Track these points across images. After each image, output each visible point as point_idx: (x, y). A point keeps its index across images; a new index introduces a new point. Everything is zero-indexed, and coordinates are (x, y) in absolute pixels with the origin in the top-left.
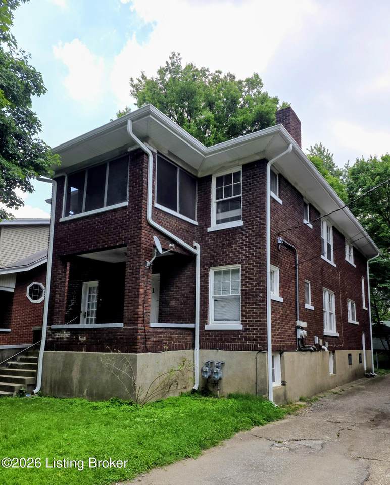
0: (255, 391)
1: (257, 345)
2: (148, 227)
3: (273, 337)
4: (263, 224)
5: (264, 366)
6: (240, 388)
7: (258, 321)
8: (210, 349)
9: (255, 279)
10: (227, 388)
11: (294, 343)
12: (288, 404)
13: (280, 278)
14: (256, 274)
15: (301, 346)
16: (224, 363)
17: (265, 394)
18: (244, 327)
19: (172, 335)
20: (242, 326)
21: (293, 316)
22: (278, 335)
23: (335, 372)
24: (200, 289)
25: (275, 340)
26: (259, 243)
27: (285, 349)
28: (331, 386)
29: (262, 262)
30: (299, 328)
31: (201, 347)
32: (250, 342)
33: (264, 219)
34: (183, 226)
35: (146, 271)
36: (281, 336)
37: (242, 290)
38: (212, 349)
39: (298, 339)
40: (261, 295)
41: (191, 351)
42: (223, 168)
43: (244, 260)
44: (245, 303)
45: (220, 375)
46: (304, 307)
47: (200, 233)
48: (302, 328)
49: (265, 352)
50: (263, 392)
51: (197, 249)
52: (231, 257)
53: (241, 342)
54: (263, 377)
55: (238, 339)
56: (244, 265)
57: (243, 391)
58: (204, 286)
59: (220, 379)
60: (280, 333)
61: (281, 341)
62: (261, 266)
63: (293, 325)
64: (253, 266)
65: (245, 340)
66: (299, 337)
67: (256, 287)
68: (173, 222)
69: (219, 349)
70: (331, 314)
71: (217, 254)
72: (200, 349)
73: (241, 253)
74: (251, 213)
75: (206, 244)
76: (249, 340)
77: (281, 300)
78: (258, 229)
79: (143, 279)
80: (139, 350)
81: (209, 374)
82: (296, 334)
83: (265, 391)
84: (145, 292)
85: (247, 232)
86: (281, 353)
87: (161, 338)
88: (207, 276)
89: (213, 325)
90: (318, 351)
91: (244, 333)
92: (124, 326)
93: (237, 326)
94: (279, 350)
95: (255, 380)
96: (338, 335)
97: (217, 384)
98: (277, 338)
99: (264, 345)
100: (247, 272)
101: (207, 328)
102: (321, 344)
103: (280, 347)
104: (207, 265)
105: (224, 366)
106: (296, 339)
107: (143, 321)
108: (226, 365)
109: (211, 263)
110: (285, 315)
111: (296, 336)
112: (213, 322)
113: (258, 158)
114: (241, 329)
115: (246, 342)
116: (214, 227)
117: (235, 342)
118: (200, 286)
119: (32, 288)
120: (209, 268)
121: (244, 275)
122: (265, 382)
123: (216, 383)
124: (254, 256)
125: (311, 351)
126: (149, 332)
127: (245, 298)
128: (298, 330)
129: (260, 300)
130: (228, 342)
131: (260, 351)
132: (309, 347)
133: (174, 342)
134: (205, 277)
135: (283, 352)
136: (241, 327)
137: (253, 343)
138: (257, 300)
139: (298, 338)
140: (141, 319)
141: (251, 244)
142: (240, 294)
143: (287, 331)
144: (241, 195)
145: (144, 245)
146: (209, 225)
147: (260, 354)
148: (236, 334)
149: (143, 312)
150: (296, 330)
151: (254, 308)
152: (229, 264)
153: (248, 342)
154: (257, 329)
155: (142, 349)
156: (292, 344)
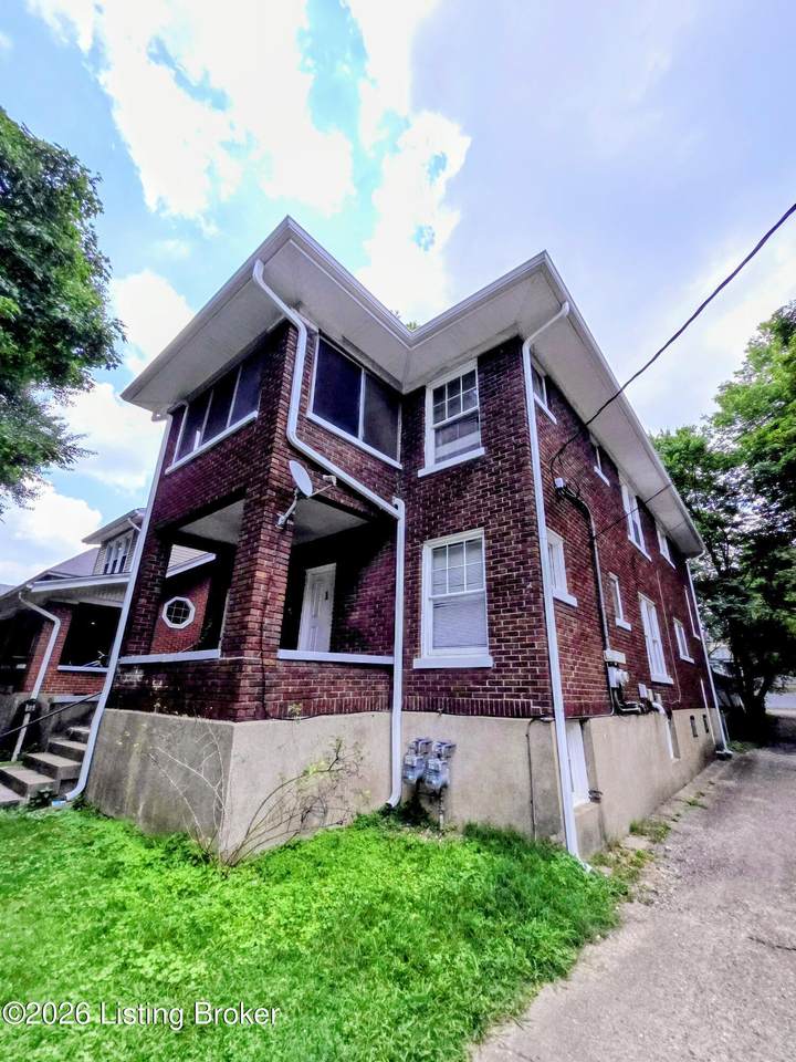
0: (530, 822)
1: (528, 703)
2: (289, 451)
3: (564, 685)
4: (525, 445)
5: (550, 757)
6: (493, 809)
7: (527, 646)
8: (425, 711)
9: (516, 553)
10: (461, 809)
11: (606, 699)
12: (610, 849)
13: (567, 559)
14: (517, 543)
15: (620, 703)
16: (454, 746)
17: (555, 833)
18: (495, 660)
19: (338, 678)
20: (491, 658)
21: (597, 638)
22: (574, 680)
23: (677, 755)
24: (405, 584)
25: (568, 692)
26: (519, 481)
27: (591, 711)
28: (677, 786)
29: (527, 518)
30: (612, 664)
31: (406, 708)
32: (512, 696)
33: (525, 435)
34: (370, 465)
35: (277, 536)
36: (579, 681)
37: (487, 580)
38: (429, 711)
39: (613, 689)
40: (530, 586)
41: (383, 715)
42: (443, 371)
43: (489, 518)
44: (497, 607)
45: (444, 777)
46: (614, 623)
47: (405, 481)
48: (618, 666)
49: (549, 722)
50: (550, 827)
51: (398, 509)
52: (463, 516)
53: (492, 696)
54: (547, 785)
55: (484, 690)
56: (489, 527)
57: (500, 822)
58: (410, 578)
59: (445, 786)
60: (577, 675)
61: (581, 693)
62: (526, 525)
63: (599, 658)
64: (508, 528)
65: (500, 690)
66: (613, 684)
67: (518, 570)
68: (350, 454)
69: (444, 712)
70: (654, 642)
71: (435, 515)
72: (403, 710)
73: (483, 505)
74: (498, 431)
75: (415, 500)
76: (510, 690)
77: (573, 601)
78: (514, 457)
79: (267, 551)
80: (241, 713)
81: (418, 772)
82: (607, 679)
83: (554, 823)
84: (270, 579)
85: (493, 465)
86: (583, 722)
87: (307, 684)
88: (417, 559)
89: (430, 656)
90: (647, 712)
91: (496, 675)
92: (222, 656)
93: (481, 657)
94: (579, 714)
95: (528, 795)
96: (670, 681)
97: (439, 796)
98: (572, 686)
99: (547, 704)
100: (498, 541)
101: (417, 664)
102: (651, 699)
103: (581, 706)
104: (416, 537)
105: (453, 751)
106: (608, 688)
107: (261, 642)
108: (458, 751)
109: (425, 533)
110: (584, 635)
111: (608, 683)
112: (431, 651)
113: (506, 337)
114: (491, 665)
115: (501, 696)
116: (430, 466)
117: (476, 696)
118: (405, 580)
119: (172, 605)
120: (422, 542)
121: (492, 547)
122: (553, 797)
123: (437, 796)
124: (509, 508)
125: (636, 713)
126: (274, 670)
127: (496, 595)
128: (610, 669)
129: (528, 597)
130: (461, 696)
131: (536, 717)
132: (632, 706)
133: (343, 695)
134: (413, 559)
135: (586, 720)
136: (489, 662)
137: (519, 697)
138: (522, 598)
139: (612, 686)
140: (254, 639)
141: (502, 486)
142: (485, 589)
143: (590, 671)
144: (477, 407)
145: (275, 483)
146: (422, 465)
147: (537, 726)
148: (480, 676)
149: (262, 623)
150: (606, 669)
151: (517, 617)
152: (460, 530)
153: (508, 696)
154: (525, 664)
155: (251, 712)
156: (601, 699)
